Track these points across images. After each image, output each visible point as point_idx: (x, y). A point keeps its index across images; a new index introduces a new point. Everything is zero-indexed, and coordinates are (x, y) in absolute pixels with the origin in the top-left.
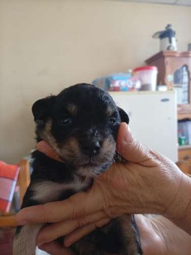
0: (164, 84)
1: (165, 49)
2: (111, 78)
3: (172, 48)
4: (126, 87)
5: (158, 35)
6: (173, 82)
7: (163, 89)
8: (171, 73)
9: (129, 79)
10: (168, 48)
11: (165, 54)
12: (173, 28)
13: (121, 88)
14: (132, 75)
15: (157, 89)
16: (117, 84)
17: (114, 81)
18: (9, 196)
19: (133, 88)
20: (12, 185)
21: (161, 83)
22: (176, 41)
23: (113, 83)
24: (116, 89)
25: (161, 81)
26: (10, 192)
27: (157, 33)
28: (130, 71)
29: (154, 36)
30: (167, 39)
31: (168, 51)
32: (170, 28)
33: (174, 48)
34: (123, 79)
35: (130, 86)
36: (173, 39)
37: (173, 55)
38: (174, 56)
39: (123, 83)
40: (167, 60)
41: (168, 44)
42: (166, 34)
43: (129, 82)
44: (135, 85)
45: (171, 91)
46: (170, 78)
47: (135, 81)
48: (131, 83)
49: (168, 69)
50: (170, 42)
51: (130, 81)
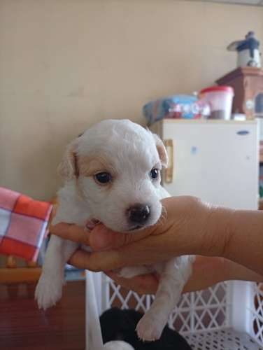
0: (241, 112)
1: (244, 65)
2: (171, 101)
3: (254, 64)
4: (191, 113)
5: (235, 46)
6: (254, 111)
7: (240, 118)
8: (251, 98)
9: (194, 102)
10: (249, 64)
11: (245, 72)
12: (256, 37)
13: (183, 115)
14: (198, 97)
15: (232, 118)
16: (178, 109)
17: (174, 105)
18: (38, 241)
19: (199, 115)
20: (42, 228)
21: (237, 110)
22: (260, 54)
23: (173, 108)
24: (177, 116)
25: (237, 107)
26: (39, 236)
27: (233, 44)
28: (196, 93)
29: (229, 48)
30: (247, 52)
31: (248, 67)
32: (251, 36)
33: (257, 64)
34: (186, 103)
35: (196, 112)
36: (256, 52)
37: (255, 73)
38: (256, 75)
39: (186, 108)
40: (247, 79)
41: (250, 59)
42: (247, 45)
43: (195, 107)
44: (202, 111)
45: (251, 121)
46: (250, 104)
47: (203, 106)
48: (198, 108)
49: (248, 92)
50: (252, 55)
51: (196, 104)
